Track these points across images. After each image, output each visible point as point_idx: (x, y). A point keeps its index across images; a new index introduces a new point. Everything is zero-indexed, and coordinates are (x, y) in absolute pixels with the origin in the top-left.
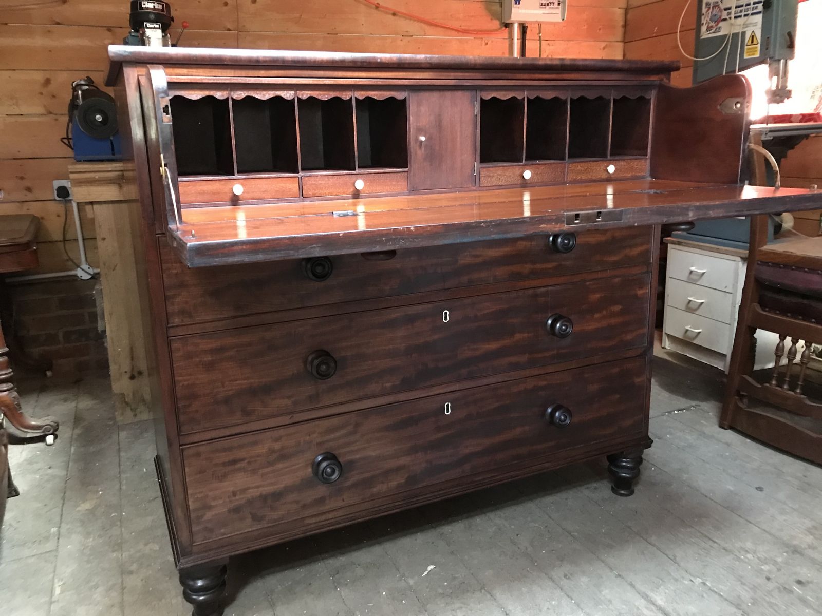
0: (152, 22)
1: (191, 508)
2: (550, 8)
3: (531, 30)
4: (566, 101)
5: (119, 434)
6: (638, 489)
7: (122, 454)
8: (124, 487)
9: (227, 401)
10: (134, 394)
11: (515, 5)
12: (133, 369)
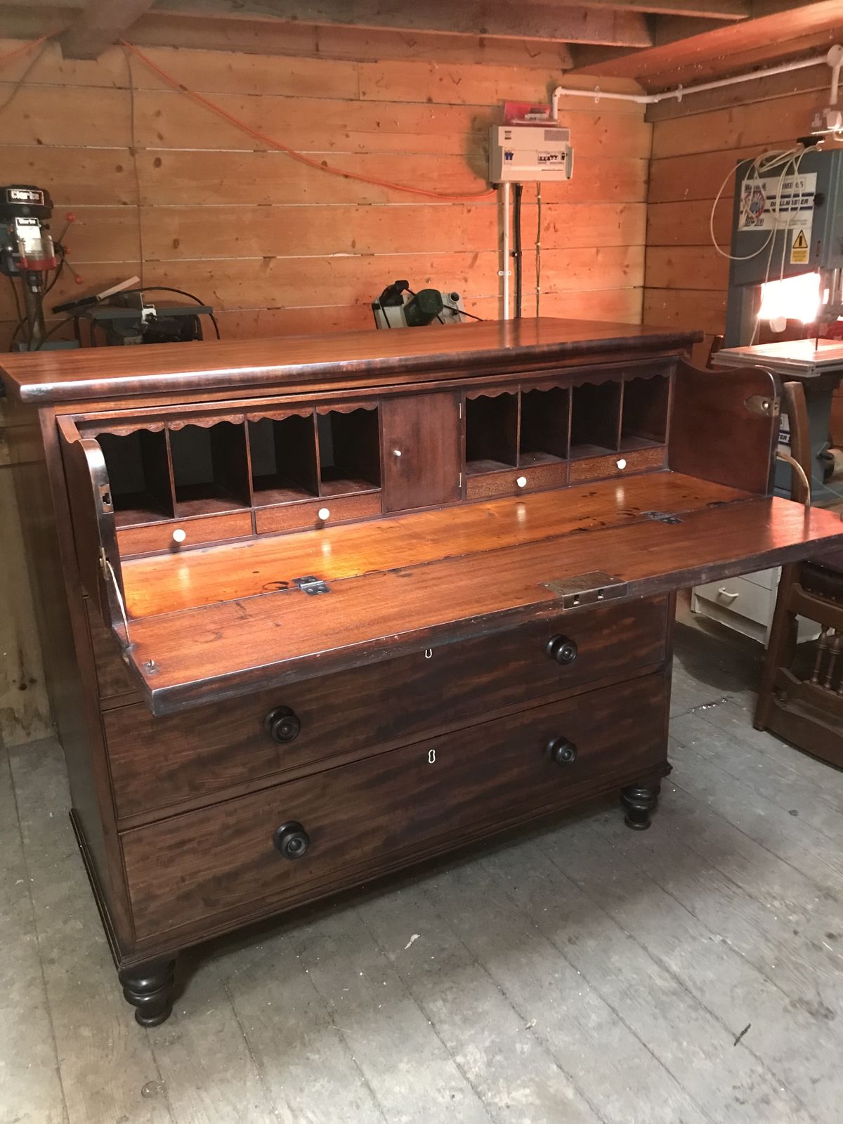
0: (25, 216)
1: (133, 900)
2: (551, 163)
3: (528, 191)
4: (567, 391)
5: (9, 761)
6: (656, 819)
7: (18, 792)
8: (27, 841)
9: (172, 776)
10: (25, 706)
11: (506, 161)
12: (23, 677)
